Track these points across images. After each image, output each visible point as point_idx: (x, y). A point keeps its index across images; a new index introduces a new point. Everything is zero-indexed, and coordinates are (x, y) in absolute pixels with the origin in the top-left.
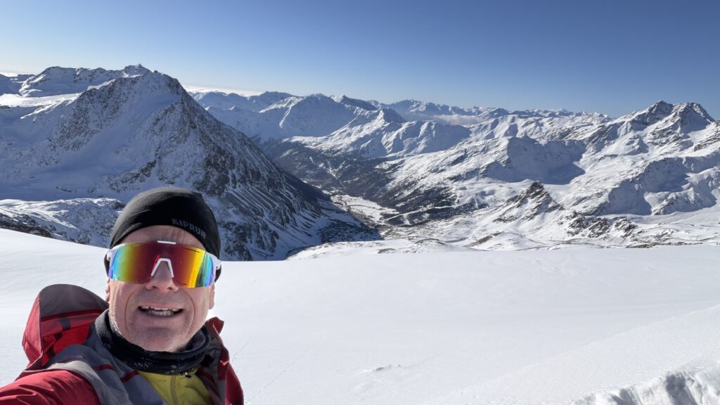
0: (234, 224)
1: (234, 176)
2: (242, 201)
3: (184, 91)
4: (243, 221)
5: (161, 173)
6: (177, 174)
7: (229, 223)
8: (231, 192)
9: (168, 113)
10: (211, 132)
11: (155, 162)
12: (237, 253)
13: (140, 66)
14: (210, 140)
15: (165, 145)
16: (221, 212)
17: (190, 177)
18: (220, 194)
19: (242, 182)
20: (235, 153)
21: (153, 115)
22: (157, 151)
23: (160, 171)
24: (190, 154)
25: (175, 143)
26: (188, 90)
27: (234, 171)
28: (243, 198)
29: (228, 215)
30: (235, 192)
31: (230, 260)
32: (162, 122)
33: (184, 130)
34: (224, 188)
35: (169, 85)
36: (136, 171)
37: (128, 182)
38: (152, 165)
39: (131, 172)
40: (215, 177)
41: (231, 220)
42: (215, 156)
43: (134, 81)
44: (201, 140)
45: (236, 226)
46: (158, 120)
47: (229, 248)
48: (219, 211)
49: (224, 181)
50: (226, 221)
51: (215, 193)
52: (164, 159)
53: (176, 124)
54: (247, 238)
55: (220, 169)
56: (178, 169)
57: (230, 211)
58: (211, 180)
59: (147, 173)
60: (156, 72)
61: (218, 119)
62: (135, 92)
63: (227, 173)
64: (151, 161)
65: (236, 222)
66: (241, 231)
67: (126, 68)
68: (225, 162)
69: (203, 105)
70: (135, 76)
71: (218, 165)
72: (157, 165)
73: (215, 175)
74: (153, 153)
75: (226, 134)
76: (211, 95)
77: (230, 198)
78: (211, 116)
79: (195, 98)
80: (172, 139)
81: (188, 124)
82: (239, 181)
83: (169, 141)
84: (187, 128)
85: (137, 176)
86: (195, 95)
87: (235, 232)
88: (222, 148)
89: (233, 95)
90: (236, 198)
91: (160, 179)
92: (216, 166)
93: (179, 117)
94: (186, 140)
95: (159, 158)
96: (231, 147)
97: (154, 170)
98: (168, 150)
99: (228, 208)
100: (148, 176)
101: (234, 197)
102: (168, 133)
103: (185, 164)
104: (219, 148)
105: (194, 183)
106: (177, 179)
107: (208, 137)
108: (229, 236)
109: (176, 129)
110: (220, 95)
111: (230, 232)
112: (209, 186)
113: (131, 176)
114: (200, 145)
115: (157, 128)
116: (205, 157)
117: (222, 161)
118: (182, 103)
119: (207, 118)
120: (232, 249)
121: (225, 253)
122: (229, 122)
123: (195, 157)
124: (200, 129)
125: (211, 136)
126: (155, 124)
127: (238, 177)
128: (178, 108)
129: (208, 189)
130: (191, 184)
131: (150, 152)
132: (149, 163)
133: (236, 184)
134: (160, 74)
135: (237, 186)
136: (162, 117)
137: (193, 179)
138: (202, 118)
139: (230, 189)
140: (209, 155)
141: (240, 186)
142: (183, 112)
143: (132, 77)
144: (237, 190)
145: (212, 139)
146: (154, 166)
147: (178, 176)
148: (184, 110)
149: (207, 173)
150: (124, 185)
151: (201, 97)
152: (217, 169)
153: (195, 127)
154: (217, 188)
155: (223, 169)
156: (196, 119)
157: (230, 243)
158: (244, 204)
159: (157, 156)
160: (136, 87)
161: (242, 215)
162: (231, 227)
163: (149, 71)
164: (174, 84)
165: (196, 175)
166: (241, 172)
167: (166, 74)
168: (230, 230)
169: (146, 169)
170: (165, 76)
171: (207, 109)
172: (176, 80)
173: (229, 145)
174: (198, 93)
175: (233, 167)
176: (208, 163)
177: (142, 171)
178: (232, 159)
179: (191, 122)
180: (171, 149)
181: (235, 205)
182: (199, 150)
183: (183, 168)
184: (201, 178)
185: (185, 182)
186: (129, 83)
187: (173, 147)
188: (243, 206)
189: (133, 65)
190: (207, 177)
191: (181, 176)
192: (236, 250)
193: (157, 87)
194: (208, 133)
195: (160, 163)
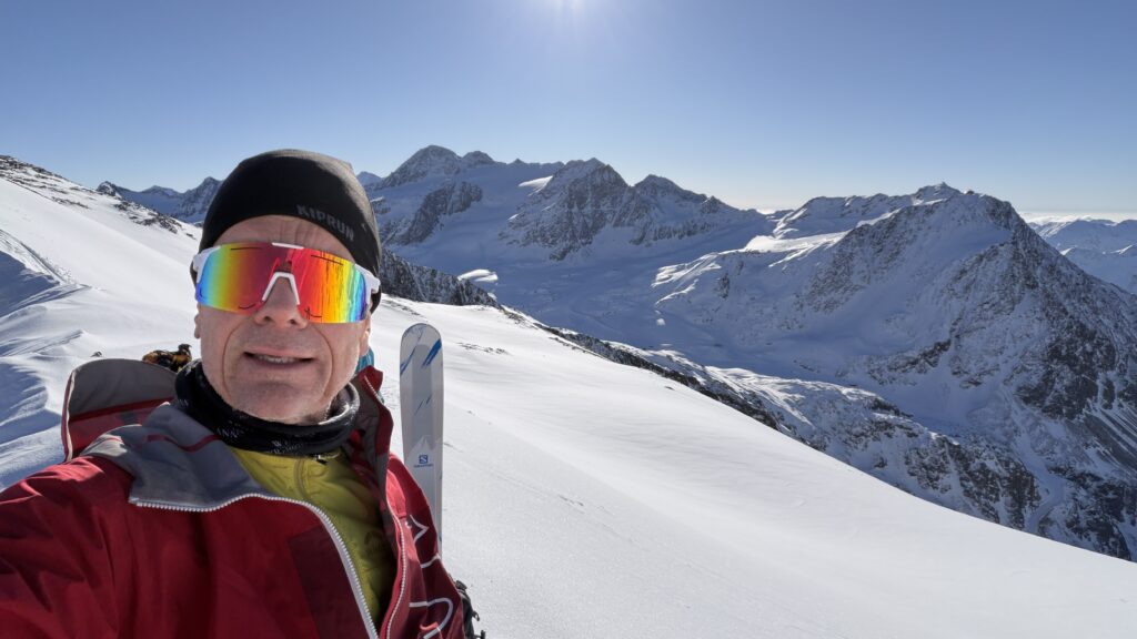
0: (1096, 478)
1: (1109, 384)
2: (1124, 437)
3: (1021, 223)
4: (1118, 477)
5: (958, 362)
6: (987, 368)
7: (1083, 475)
8: (1098, 415)
9: (984, 260)
10: (1068, 296)
11: (949, 343)
12: (1093, 536)
13: (944, 186)
14: (1064, 311)
15: (971, 316)
16: (1069, 449)
17: (1012, 376)
18: (1071, 415)
19: (1126, 399)
20: (1118, 339)
21: (955, 263)
22: (955, 324)
23: (955, 358)
24: (1017, 334)
25: (990, 313)
26: (1028, 220)
27: (1112, 374)
28: (1125, 431)
29: (1085, 459)
30: (1108, 417)
31: (1075, 544)
32: (970, 276)
33: (1012, 291)
34: (1083, 404)
35: (993, 214)
36: (914, 354)
37: (899, 371)
38: (943, 347)
39: (906, 354)
40: (1065, 382)
41: (1089, 469)
42: (1071, 341)
43: (929, 211)
44: (1043, 310)
45: (1101, 483)
46: (963, 272)
47: (1077, 520)
48: (1064, 448)
49: (1084, 391)
50: (1078, 468)
51: (1060, 412)
52: (966, 339)
53: (997, 280)
54: (1124, 512)
55: (1078, 368)
56: (991, 360)
57: (1091, 452)
58: (1057, 386)
59: (932, 360)
60: (970, 192)
61: (1088, 271)
62: (930, 228)
63: (1095, 376)
64: (943, 340)
65: (1101, 475)
66: (1111, 495)
67: (920, 190)
68: (1092, 354)
69: (1057, 246)
70: (932, 202)
71: (1076, 359)
72: (952, 347)
73: (1065, 378)
74: (947, 327)
75: (1103, 301)
76: (1078, 227)
77: (1094, 427)
78: (1073, 266)
79: (1041, 234)
80: (986, 306)
81: (1022, 280)
82: (1121, 395)
83: (978, 310)
84: (1017, 288)
85: (915, 363)
86: (1041, 228)
87: (1096, 495)
88: (1090, 327)
89: (1128, 224)
90: (1109, 429)
91: (955, 373)
92: (1070, 360)
93: (1005, 267)
94: (1013, 309)
95: (958, 337)
96: (1112, 326)
97: (944, 357)
98: (975, 325)
99: (1087, 446)
100: (934, 364)
101: (1105, 426)
102: (980, 295)
103: (1005, 352)
104: (1083, 327)
105: (1019, 389)
106: (986, 378)
107: (1061, 304)
108: (1080, 498)
109: (996, 288)
110: (1099, 227)
111: (1083, 492)
112: (1050, 398)
113: (906, 361)
114: (1040, 319)
115: (959, 287)
116: (1048, 341)
117: (1084, 352)
118: (1013, 243)
119: (1063, 269)
120: (1083, 524)
121: (1067, 530)
122: (1111, 277)
123: (1028, 340)
124: (1045, 290)
125: (1066, 303)
126: (957, 279)
127: (1118, 387)
128: (1005, 252)
129: (1047, 403)
130: (1013, 389)
131: (942, 325)
132: (939, 344)
133: (1112, 400)
134: (977, 195)
135: (1115, 404)
136: (972, 267)
137: (1019, 380)
138: (1052, 269)
139: (1096, 408)
140: (1058, 339)
141: (1120, 406)
142: (1014, 258)
143: (928, 203)
144: (1115, 412)
145: (1069, 309)
146: (946, 350)
147: (988, 372)
148: (1016, 256)
149: (1050, 373)
150: (892, 373)
151: (1054, 231)
152: (1071, 366)
153: (1033, 287)
154: (1068, 403)
155: (1084, 368)
156: (1039, 271)
157: (1081, 513)
158: (1125, 443)
159: (954, 333)
160: (933, 218)
161: (1117, 465)
162: (1088, 481)
163: (958, 191)
164: (1001, 212)
165: (1025, 374)
166: (1127, 377)
167: (989, 195)
168: (1086, 487)
169: (932, 352)
170: (986, 197)
171: (1064, 253)
172: (1008, 204)
173: (1106, 321)
174: (1050, 225)
175: (1109, 363)
176: (1054, 353)
177: (925, 355)
178: (1111, 350)
179: (1028, 278)
180: (982, 323)
181: (1104, 442)
182: (1038, 328)
183: (1001, 358)
184: (1035, 381)
185: (1002, 385)
186: (921, 213)
187: (986, 319)
188: (1125, 448)
189: (932, 185)
190: (1048, 380)
191: (996, 373)
192: (1093, 530)
193: (970, 218)
194: (1061, 298)
195: (958, 346)
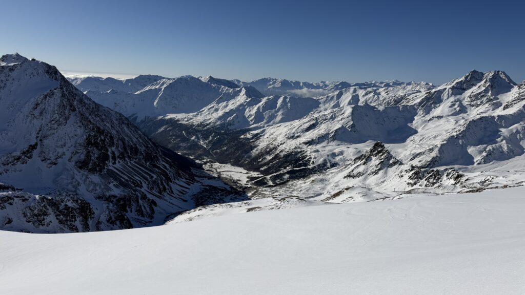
0: (115, 197)
1: (113, 153)
2: (122, 175)
3: (63, 77)
4: (123, 193)
5: (43, 154)
6: (59, 155)
7: (110, 197)
8: (111, 168)
9: (48, 98)
10: (90, 114)
11: (36, 144)
12: (118, 223)
13: (17, 55)
14: (90, 121)
15: (46, 128)
16: (102, 187)
17: (72, 157)
18: (101, 171)
19: (121, 158)
20: (113, 132)
21: (32, 100)
22: (38, 134)
23: (42, 152)
24: (71, 135)
25: (56, 126)
26: (66, 76)
27: (113, 148)
28: (122, 173)
29: (109, 189)
30: (115, 168)
31: (112, 229)
32: (41, 106)
33: (64, 113)
34: (104, 164)
35: (48, 72)
36: (18, 154)
37: (10, 165)
38: (33, 147)
39: (12, 155)
40: (96, 155)
41: (112, 193)
42: (95, 136)
43: (12, 69)
44: (81, 122)
45: (117, 198)
46: (37, 104)
47: (111, 218)
48: (100, 187)
49: (104, 158)
50: (107, 194)
51: (96, 170)
52: (45, 141)
53: (56, 108)
54: (127, 208)
55: (100, 148)
56: (60, 150)
57: (111, 185)
58: (93, 158)
59: (28, 155)
60: (33, 60)
61: (97, 102)
62: (13, 79)
63: (107, 150)
64: (33, 143)
65: (117, 195)
66: (122, 203)
67: (3, 56)
68: (104, 141)
69: (82, 89)
70: (12, 64)
71: (98, 144)
72: (39, 147)
73: (95, 153)
74: (34, 136)
75: (105, 115)
76: (88, 79)
77: (111, 174)
78: (90, 99)
79: (73, 83)
80: (53, 122)
81: (68, 107)
82: (118, 157)
83: (49, 125)
84: (67, 111)
85: (19, 158)
86: (73, 80)
87: (116, 204)
88: (102, 128)
89: (109, 79)
90: (116, 173)
91: (43, 161)
92: (96, 145)
93: (59, 101)
94: (66, 123)
95: (41, 140)
96: (110, 126)
97: (35, 153)
98: (49, 133)
99: (109, 183)
100: (30, 157)
101: (115, 172)
102: (49, 116)
103: (67, 145)
104: (99, 128)
105: (76, 163)
106: (59, 160)
107: (88, 118)
108: (110, 208)
109: (56, 112)
110: (97, 79)
111: (111, 205)
112: (90, 164)
113: (13, 159)
114: (80, 127)
115: (37, 113)
116: (85, 137)
117: (101, 140)
118: (61, 88)
119: (86, 101)
120: (113, 219)
121: (107, 224)
122: (106, 104)
123: (76, 137)
124: (80, 112)
125: (90, 117)
126: (35, 108)
127: (117, 154)
128: (58, 93)
129: (90, 167)
130: (73, 163)
131: (30, 135)
132: (31, 146)
133: (115, 160)
134: (38, 62)
135: (117, 162)
136: (42, 102)
137: (75, 158)
138: (81, 101)
139: (110, 165)
140: (89, 136)
141: (119, 162)
142: (62, 96)
143: (9, 65)
144: (117, 165)
145: (92, 120)
146: (36, 149)
147: (60, 157)
148: (63, 95)
149: (89, 152)
150: (6, 167)
151: (79, 82)
152: (97, 147)
153: (74, 110)
154: (99, 165)
155: (102, 147)
156: (75, 103)
157: (112, 214)
158: (123, 178)
159: (39, 139)
160: (14, 74)
161: (122, 188)
162: (112, 199)
163: (26, 59)
164: (52, 71)
165: (78, 155)
166: (119, 149)
167: (44, 61)
168: (112, 202)
169: (28, 151)
170: (42, 63)
171: (85, 93)
172: (54, 67)
173: (107, 124)
174: (76, 79)
175: (112, 145)
176: (89, 142)
177: (24, 153)
178: (111, 137)
179: (71, 106)
180: (52, 131)
181: (116, 179)
182: (80, 131)
183: (65, 149)
184: (83, 157)
185: (68, 162)
186: (6, 71)
187: (54, 129)
188: (123, 180)
189: (10, 54)
190: (88, 156)
191: (64, 157)
192: (117, 220)
193: (36, 74)
194: (87, 115)
195: (42, 145)
